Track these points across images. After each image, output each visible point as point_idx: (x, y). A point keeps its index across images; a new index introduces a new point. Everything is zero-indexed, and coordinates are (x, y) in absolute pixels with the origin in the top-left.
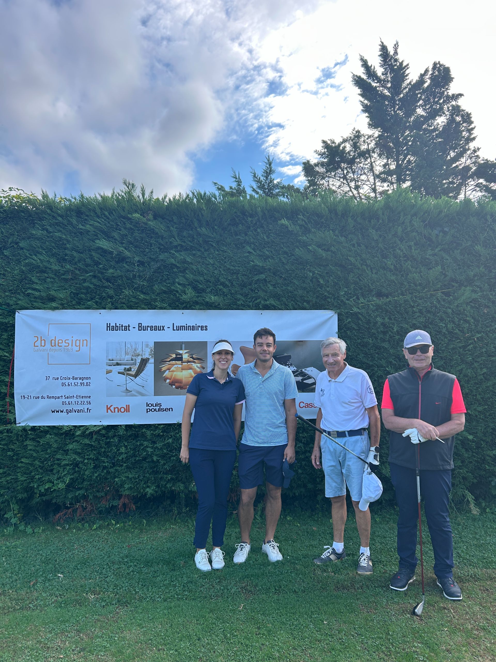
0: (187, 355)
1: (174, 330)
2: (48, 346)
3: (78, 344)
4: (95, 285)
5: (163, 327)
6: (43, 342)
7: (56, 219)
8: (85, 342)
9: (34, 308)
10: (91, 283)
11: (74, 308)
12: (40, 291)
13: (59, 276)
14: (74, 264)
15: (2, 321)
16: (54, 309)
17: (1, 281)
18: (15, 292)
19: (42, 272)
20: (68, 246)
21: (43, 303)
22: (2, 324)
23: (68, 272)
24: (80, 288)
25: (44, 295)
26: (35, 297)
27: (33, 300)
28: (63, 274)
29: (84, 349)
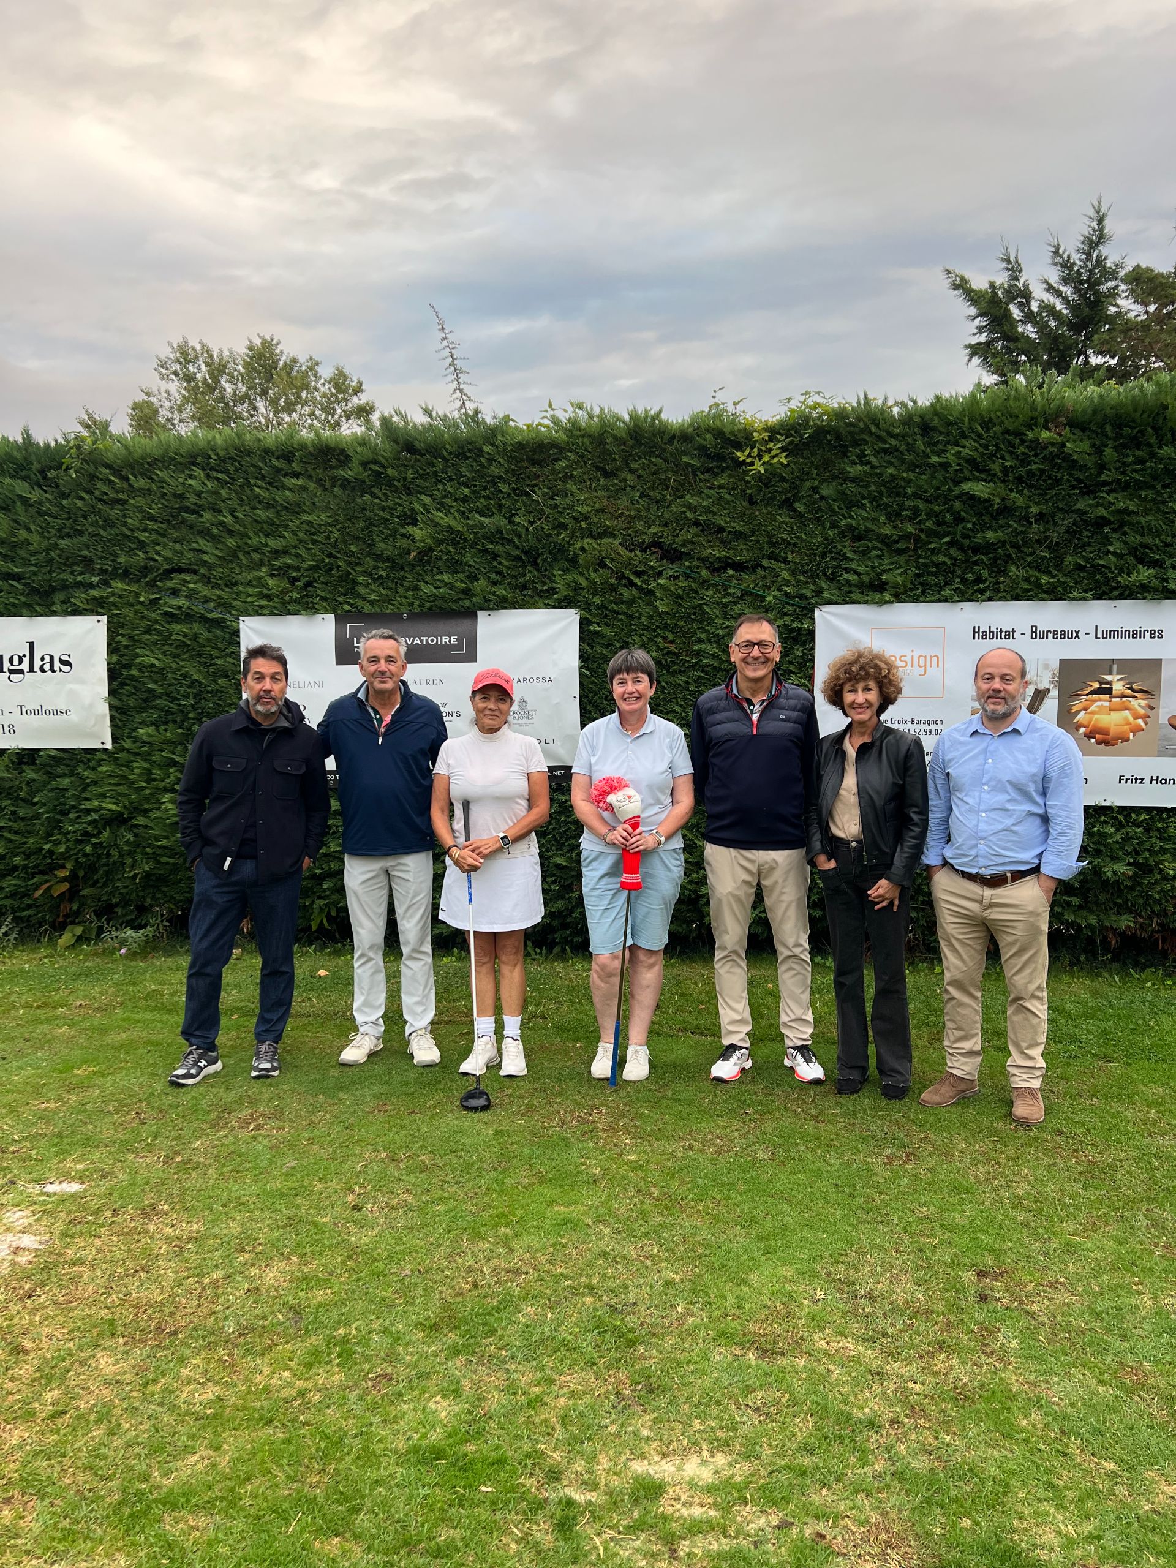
0: (1121, 683)
1: (1097, 638)
3: (922, 663)
5: (1077, 633)
8: (935, 659)
9: (846, 602)
10: (946, 555)
11: (916, 600)
12: (856, 572)
13: (888, 546)
14: (919, 523)
15: (794, 625)
16: (882, 603)
17: (790, 557)
18: (813, 576)
19: (859, 538)
20: (909, 491)
21: (862, 593)
22: (792, 630)
23: (907, 537)
24: (925, 565)
25: (865, 579)
26: (848, 582)
27: (846, 589)
28: (897, 542)
29: (933, 672)
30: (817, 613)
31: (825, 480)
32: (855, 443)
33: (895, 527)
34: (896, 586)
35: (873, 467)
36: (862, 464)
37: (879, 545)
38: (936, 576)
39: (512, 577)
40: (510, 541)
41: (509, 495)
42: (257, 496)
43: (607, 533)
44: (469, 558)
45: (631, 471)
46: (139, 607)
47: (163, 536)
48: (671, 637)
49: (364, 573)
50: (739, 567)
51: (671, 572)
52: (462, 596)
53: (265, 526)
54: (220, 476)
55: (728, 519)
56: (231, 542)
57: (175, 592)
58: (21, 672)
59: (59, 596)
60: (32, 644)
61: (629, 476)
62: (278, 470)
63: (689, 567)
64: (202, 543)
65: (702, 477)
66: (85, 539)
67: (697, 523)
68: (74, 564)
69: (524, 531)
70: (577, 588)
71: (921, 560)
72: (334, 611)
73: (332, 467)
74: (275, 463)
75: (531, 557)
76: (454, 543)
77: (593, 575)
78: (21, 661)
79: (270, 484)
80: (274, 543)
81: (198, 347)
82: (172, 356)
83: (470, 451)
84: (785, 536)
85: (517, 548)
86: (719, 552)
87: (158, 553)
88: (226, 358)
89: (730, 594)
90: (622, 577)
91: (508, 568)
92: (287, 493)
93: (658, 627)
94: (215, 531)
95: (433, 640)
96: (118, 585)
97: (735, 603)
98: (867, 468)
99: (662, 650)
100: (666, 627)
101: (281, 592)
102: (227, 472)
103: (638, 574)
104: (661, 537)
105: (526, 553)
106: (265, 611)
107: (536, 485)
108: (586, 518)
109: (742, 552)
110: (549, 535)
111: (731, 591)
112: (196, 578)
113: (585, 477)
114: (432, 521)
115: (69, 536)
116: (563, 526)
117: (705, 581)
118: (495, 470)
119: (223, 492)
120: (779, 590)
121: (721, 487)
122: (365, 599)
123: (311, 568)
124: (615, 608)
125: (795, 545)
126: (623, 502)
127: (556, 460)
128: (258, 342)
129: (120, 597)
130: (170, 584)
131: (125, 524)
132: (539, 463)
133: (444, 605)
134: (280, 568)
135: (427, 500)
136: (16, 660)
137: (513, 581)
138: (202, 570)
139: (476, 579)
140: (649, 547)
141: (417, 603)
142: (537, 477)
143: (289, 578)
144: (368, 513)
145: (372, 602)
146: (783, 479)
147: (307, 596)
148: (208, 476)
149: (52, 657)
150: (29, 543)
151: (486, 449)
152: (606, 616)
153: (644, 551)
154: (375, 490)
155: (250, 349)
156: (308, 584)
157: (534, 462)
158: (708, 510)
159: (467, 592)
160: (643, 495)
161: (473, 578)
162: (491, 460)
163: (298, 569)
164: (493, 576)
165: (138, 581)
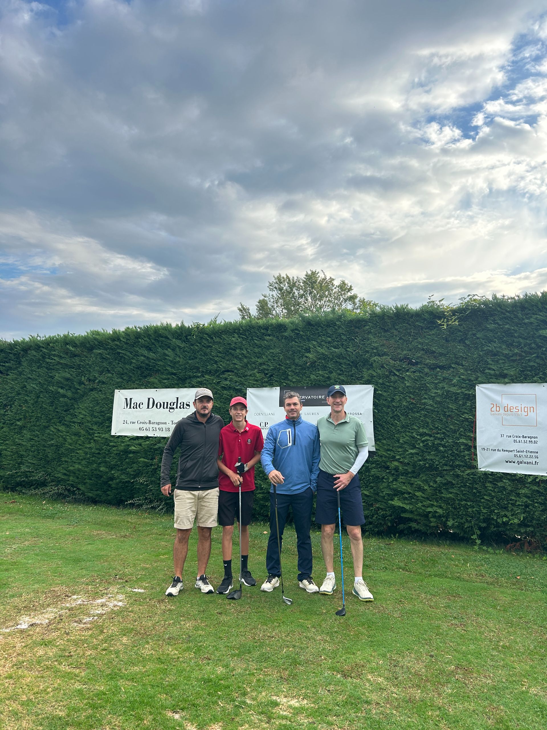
2: (502, 411)
3: (526, 410)
4: (538, 364)
6: (498, 408)
7: (505, 314)
8: (532, 409)
9: (489, 383)
10: (535, 362)
11: (521, 382)
12: (494, 370)
13: (508, 358)
14: (522, 348)
15: (466, 392)
16: (506, 383)
17: (464, 363)
18: (475, 371)
19: (495, 355)
20: (516, 334)
21: (497, 379)
22: (466, 394)
23: (516, 354)
24: (526, 367)
25: (497, 373)
26: (490, 375)
27: (489, 377)
28: (512, 357)
29: (532, 414)
30: (477, 387)
31: (479, 331)
32: (492, 315)
33: (511, 350)
34: (511, 376)
35: (500, 325)
36: (495, 323)
37: (503, 358)
38: (530, 371)
39: (347, 372)
40: (346, 358)
41: (346, 340)
42: (256, 343)
43: (385, 354)
44: (330, 365)
45: (396, 329)
46: (214, 384)
47: (223, 358)
48: (412, 396)
49: (291, 371)
50: (442, 368)
51: (412, 370)
52: (327, 380)
53: (258, 354)
54: (243, 336)
55: (437, 348)
56: (245, 360)
57: (226, 379)
58: (173, 408)
59: (188, 381)
60: (177, 398)
61: (395, 331)
62: (263, 334)
63: (420, 368)
64: (236, 361)
65: (425, 331)
66: (197, 360)
67: (423, 350)
68: (193, 369)
69: (351, 354)
70: (372, 376)
71: (523, 364)
72: (280, 386)
73: (282, 332)
74: (262, 331)
75: (355, 364)
76: (324, 359)
77: (379, 371)
78: (173, 405)
79: (260, 339)
80: (260, 361)
81: (285, 277)
82: (275, 281)
83: (332, 324)
84: (462, 355)
85: (349, 360)
86: (432, 361)
87: (221, 365)
88: (295, 280)
89: (438, 379)
90: (392, 372)
91: (345, 368)
92: (265, 342)
93: (407, 392)
94: (240, 356)
95: (315, 397)
96: (207, 377)
97: (440, 383)
98: (496, 326)
99: (409, 402)
100: (410, 393)
101: (262, 379)
102: (245, 335)
103: (398, 370)
104: (408, 355)
105: (352, 362)
106: (255, 386)
107: (357, 336)
108: (377, 348)
109: (442, 361)
110: (362, 355)
111: (439, 377)
112: (233, 374)
113: (377, 332)
114: (317, 351)
115: (193, 359)
116: (367, 352)
117: (427, 374)
118: (340, 331)
119: (244, 342)
120: (459, 377)
121: (433, 334)
122: (291, 381)
123: (273, 369)
124: (388, 384)
125: (466, 358)
126: (392, 342)
127: (364, 326)
128: (310, 273)
129: (207, 381)
130: (224, 376)
131: (211, 355)
132: (358, 328)
133: (319, 383)
134: (262, 370)
135: (315, 343)
136: (172, 404)
137: (347, 373)
138: (235, 371)
139: (332, 373)
140: (403, 360)
141: (310, 382)
142: (357, 333)
143: (265, 373)
144: (293, 349)
145: (294, 382)
146: (460, 331)
147: (271, 380)
148: (239, 337)
149: (184, 403)
150: (179, 362)
151: (337, 323)
152: (385, 388)
153: (401, 361)
154: (296, 340)
155: (306, 276)
156: (271, 376)
157: (356, 327)
158: (428, 344)
159: (329, 378)
160: (400, 339)
161: (331, 372)
162: (339, 327)
163: (268, 370)
164: (339, 371)
165: (214, 375)
